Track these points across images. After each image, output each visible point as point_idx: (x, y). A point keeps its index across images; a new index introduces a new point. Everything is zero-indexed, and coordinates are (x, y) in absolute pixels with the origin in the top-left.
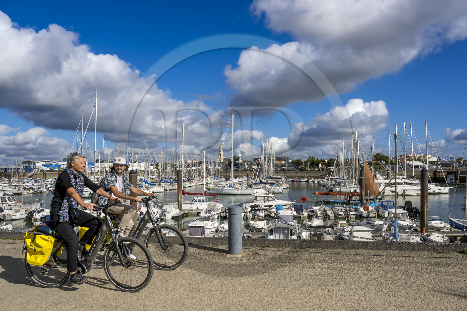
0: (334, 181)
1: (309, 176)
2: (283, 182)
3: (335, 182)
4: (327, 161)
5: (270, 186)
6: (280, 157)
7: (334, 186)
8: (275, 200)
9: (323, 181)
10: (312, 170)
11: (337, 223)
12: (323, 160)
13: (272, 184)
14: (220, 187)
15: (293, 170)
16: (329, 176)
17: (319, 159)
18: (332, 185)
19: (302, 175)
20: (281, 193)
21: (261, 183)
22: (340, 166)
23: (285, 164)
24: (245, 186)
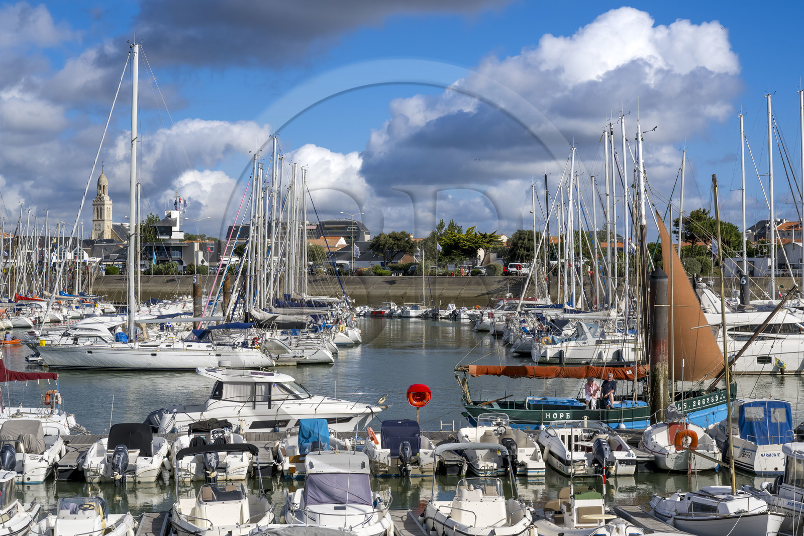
0: (536, 315)
1: (441, 297)
2: (338, 320)
3: (538, 320)
4: (508, 241)
5: (284, 337)
6: (328, 223)
7: (536, 334)
8: (297, 398)
9: (491, 316)
10: (452, 275)
11: (564, 508)
12: (491, 236)
13: (294, 327)
14: (80, 341)
15: (379, 271)
16: (517, 296)
17: (476, 230)
18: (528, 333)
19: (411, 292)
20: (326, 364)
21: (249, 321)
22: (556, 259)
23: (348, 248)
24: (186, 334)
